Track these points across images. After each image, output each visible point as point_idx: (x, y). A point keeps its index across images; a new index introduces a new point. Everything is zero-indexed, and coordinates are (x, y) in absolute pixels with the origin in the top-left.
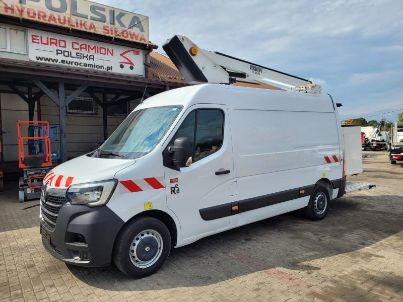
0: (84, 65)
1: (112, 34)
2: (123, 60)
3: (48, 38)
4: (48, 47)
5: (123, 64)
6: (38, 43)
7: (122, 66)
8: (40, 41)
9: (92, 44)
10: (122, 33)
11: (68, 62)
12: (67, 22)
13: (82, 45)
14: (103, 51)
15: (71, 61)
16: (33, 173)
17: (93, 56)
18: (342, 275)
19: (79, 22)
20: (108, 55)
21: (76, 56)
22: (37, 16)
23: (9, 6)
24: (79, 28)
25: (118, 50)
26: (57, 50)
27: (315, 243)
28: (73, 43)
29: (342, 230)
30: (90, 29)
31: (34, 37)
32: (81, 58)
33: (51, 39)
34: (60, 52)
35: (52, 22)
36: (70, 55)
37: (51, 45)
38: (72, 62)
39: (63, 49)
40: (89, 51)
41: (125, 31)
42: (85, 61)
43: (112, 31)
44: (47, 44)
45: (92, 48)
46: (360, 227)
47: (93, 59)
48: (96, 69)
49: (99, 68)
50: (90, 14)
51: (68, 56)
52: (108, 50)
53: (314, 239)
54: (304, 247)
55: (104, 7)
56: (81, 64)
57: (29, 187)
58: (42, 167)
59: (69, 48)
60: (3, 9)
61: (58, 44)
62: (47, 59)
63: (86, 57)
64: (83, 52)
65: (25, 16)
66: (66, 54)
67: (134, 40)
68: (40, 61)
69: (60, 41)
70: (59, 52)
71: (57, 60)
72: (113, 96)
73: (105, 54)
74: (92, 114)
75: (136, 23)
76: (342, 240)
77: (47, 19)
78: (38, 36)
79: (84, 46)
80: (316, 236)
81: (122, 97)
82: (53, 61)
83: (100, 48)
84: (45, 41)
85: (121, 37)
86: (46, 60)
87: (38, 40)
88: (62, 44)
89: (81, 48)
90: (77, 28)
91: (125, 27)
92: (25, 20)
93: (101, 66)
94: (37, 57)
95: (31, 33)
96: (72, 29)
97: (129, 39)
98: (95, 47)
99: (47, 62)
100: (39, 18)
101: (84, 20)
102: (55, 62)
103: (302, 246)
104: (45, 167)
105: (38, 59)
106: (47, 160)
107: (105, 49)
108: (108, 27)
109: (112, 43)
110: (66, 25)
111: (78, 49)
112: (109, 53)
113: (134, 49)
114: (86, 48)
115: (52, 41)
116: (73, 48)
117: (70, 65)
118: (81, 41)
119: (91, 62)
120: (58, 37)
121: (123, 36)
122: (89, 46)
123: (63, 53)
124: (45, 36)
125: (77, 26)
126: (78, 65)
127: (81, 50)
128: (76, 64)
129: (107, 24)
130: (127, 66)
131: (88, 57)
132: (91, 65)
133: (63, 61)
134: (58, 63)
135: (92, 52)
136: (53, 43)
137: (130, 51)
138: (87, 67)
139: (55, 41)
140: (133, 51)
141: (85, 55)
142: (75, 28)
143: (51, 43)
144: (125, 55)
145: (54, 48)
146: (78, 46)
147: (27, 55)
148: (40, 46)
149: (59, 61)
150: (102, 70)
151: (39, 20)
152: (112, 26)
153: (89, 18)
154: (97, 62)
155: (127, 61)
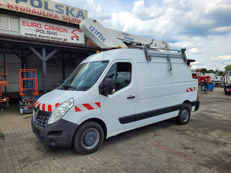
0: (51, 38)
1: (67, 20)
2: (73, 35)
3: (31, 23)
4: (32, 28)
5: (73, 37)
6: (26, 25)
7: (72, 39)
8: (27, 24)
9: (56, 26)
10: (73, 20)
11: (43, 36)
12: (42, 14)
13: (50, 26)
14: (62, 30)
16: (28, 98)
17: (57, 33)
18: (213, 154)
19: (49, 14)
20: (64, 32)
21: (47, 33)
22: (26, 10)
23: (10, 4)
24: (49, 17)
25: (70, 30)
26: (36, 30)
27: (193, 137)
28: (45, 25)
29: (207, 130)
30: (55, 18)
31: (24, 22)
32: (50, 34)
33: (33, 23)
34: (38, 31)
35: (34, 14)
36: (43, 32)
37: (33, 26)
38: (45, 36)
39: (40, 29)
40: (54, 30)
42: (52, 36)
43: (67, 19)
44: (31, 26)
45: (56, 28)
46: (216, 129)
47: (56, 34)
49: (59, 40)
50: (55, 9)
51: (43, 33)
52: (65, 29)
53: (192, 135)
54: (188, 139)
55: (63, 5)
56: (50, 38)
57: (26, 106)
58: (33, 95)
59: (43, 28)
60: (7, 7)
61: (37, 26)
63: (53, 33)
64: (51, 30)
65: (19, 10)
66: (41, 32)
68: (27, 36)
69: (38, 24)
72: (68, 55)
73: (63, 32)
74: (56, 66)
75: (80, 14)
76: (208, 135)
77: (31, 12)
78: (26, 22)
79: (51, 27)
80: (193, 134)
81: (73, 56)
82: (34, 36)
83: (60, 28)
84: (30, 24)
85: (72, 22)
86: (30, 35)
87: (26, 24)
88: (39, 26)
89: (50, 28)
90: (48, 17)
91: (75, 17)
92: (18, 12)
93: (61, 39)
94: (25, 33)
95: (22, 20)
96: (45, 18)
97: (76, 23)
98: (57, 28)
99: (31, 36)
100: (27, 12)
101: (51, 13)
102: (35, 36)
103: (187, 139)
104: (34, 95)
105: (26, 35)
106: (36, 91)
107: (63, 29)
108: (65, 16)
109: (67, 26)
110: (42, 16)
111: (48, 29)
112: (65, 31)
114: (52, 29)
115: (34, 24)
116: (45, 28)
117: (44, 38)
118: (50, 25)
119: (55, 36)
120: (37, 22)
122: (54, 27)
123: (39, 31)
124: (30, 22)
125: (48, 16)
126: (48, 38)
128: (47, 37)
130: (75, 39)
131: (54, 33)
132: (55, 38)
133: (40, 36)
134: (37, 37)
135: (56, 31)
137: (77, 30)
138: (53, 39)
139: (35, 25)
140: (78, 30)
141: (52, 32)
142: (47, 17)
143: (33, 25)
144: (74, 32)
145: (34, 28)
146: (48, 27)
147: (20, 32)
148: (27, 27)
149: (38, 35)
150: (61, 41)
151: (27, 13)
152: (67, 16)
153: (55, 11)
154: (58, 36)
155: (75, 36)
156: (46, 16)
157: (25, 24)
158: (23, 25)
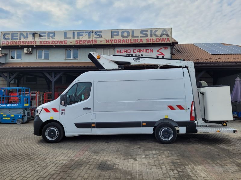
1: (151, 42)
2: (158, 53)
5: (159, 56)
8: (120, 52)
9: (142, 49)
23: (107, 40)
24: (135, 43)
25: (155, 49)
28: (134, 50)
30: (140, 42)
31: (118, 51)
35: (124, 43)
39: (129, 54)
41: (158, 39)
43: (151, 40)
44: (123, 53)
47: (143, 56)
50: (140, 35)
52: (150, 50)
55: (147, 30)
59: (132, 53)
65: (113, 43)
67: (163, 42)
69: (128, 50)
73: (149, 52)
77: (121, 42)
79: (138, 51)
83: (147, 50)
84: (122, 51)
85: (156, 42)
89: (137, 51)
90: (134, 43)
91: (158, 37)
92: (113, 45)
95: (117, 49)
96: (132, 44)
97: (160, 42)
98: (144, 50)
101: (137, 38)
107: (149, 50)
108: (149, 39)
110: (129, 43)
111: (136, 52)
112: (151, 51)
113: (165, 47)
115: (125, 51)
116: (134, 52)
118: (137, 48)
120: (127, 49)
121: (157, 41)
122: (141, 50)
124: (122, 49)
129: (149, 37)
130: (160, 56)
131: (140, 55)
135: (142, 53)
137: (162, 48)
139: (126, 51)
140: (164, 48)
144: (160, 51)
145: (125, 54)
146: (136, 51)
151: (118, 43)
152: (151, 38)
153: (140, 37)
155: (161, 54)
158: (117, 53)
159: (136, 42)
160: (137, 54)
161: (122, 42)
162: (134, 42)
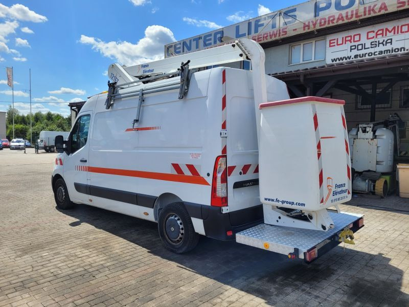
0: (379, 54)
3: (343, 38)
4: (343, 47)
6: (335, 46)
8: (336, 44)
9: (390, 25)
11: (361, 56)
12: (354, 16)
13: (378, 31)
14: (405, 29)
15: (364, 53)
17: (392, 39)
19: (367, 9)
21: (370, 46)
23: (307, 23)
24: (367, 16)
26: (351, 47)
28: (368, 33)
31: (331, 42)
32: (376, 47)
33: (346, 37)
35: (341, 22)
36: (363, 47)
37: (345, 43)
38: (366, 54)
39: (356, 44)
40: (386, 35)
42: (381, 48)
44: (342, 44)
45: (391, 30)
47: (391, 42)
48: (394, 53)
49: (398, 51)
51: (362, 49)
56: (376, 54)
59: (364, 40)
61: (352, 40)
62: (341, 58)
63: (382, 43)
64: (379, 38)
65: (318, 27)
66: (360, 47)
68: (335, 62)
69: (354, 36)
70: (353, 48)
71: (351, 56)
73: (408, 31)
77: (335, 21)
78: (334, 40)
79: (381, 32)
83: (402, 26)
84: (340, 42)
86: (339, 60)
88: (356, 38)
89: (377, 35)
93: (402, 48)
94: (332, 60)
95: (330, 37)
96: (360, 20)
98: (394, 28)
99: (341, 61)
100: (329, 24)
102: (348, 60)
107: (408, 25)
110: (354, 19)
111: (373, 37)
114: (382, 34)
115: (347, 39)
116: (368, 39)
117: (364, 58)
118: (377, 28)
119: (389, 47)
120: (352, 33)
122: (387, 29)
123: (356, 47)
124: (340, 36)
126: (372, 55)
127: (376, 37)
128: (370, 54)
132: (387, 51)
134: (351, 59)
135: (390, 35)
136: (347, 41)
138: (383, 55)
139: (349, 38)
141: (381, 41)
142: (363, 17)
143: (346, 41)
145: (348, 45)
146: (374, 35)
147: (325, 60)
148: (337, 48)
149: (353, 57)
150: (403, 52)
151: (328, 26)
154: (395, 45)
156: (361, 16)
157: (334, 44)
158: (330, 46)
159: (369, 14)
160: (377, 40)
161: (337, 22)
162: (365, 15)
